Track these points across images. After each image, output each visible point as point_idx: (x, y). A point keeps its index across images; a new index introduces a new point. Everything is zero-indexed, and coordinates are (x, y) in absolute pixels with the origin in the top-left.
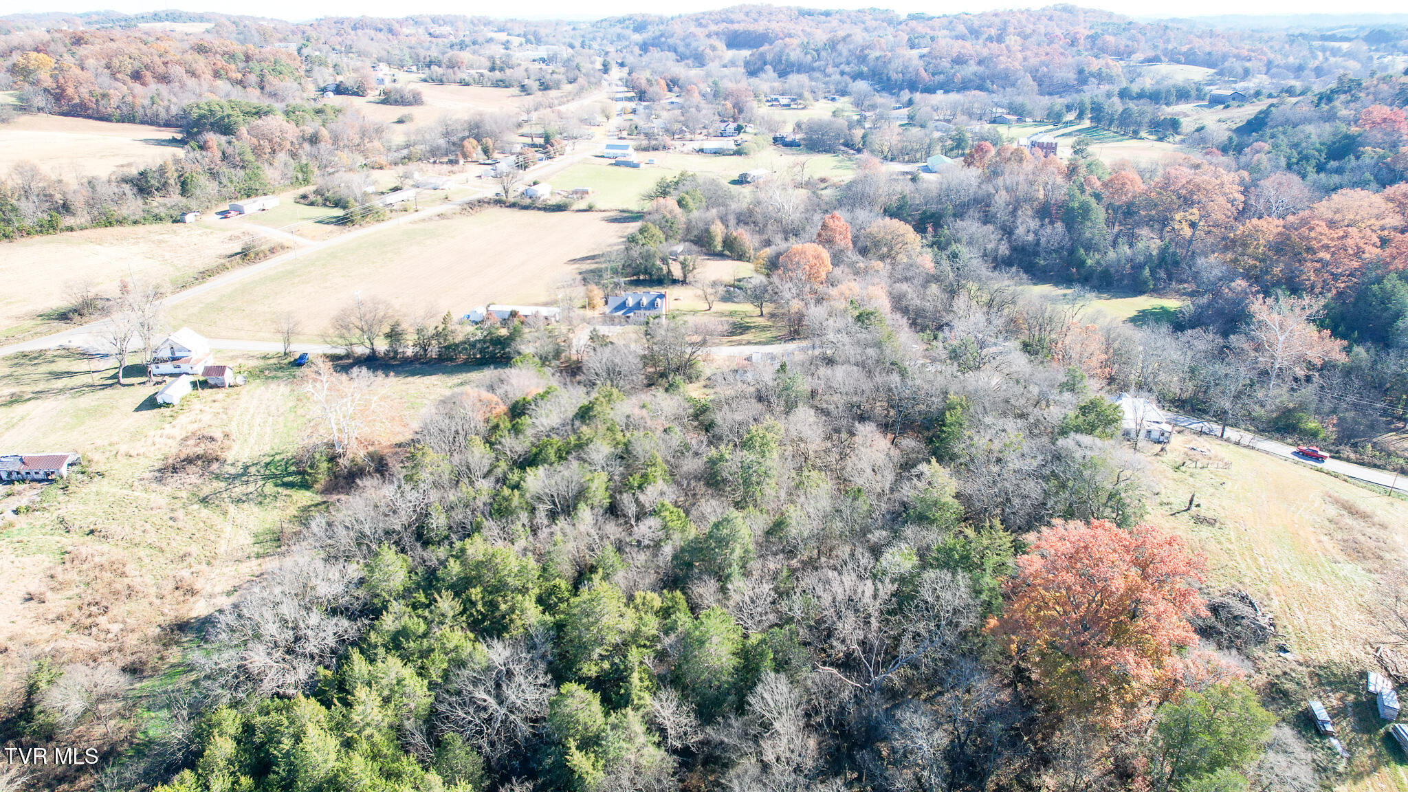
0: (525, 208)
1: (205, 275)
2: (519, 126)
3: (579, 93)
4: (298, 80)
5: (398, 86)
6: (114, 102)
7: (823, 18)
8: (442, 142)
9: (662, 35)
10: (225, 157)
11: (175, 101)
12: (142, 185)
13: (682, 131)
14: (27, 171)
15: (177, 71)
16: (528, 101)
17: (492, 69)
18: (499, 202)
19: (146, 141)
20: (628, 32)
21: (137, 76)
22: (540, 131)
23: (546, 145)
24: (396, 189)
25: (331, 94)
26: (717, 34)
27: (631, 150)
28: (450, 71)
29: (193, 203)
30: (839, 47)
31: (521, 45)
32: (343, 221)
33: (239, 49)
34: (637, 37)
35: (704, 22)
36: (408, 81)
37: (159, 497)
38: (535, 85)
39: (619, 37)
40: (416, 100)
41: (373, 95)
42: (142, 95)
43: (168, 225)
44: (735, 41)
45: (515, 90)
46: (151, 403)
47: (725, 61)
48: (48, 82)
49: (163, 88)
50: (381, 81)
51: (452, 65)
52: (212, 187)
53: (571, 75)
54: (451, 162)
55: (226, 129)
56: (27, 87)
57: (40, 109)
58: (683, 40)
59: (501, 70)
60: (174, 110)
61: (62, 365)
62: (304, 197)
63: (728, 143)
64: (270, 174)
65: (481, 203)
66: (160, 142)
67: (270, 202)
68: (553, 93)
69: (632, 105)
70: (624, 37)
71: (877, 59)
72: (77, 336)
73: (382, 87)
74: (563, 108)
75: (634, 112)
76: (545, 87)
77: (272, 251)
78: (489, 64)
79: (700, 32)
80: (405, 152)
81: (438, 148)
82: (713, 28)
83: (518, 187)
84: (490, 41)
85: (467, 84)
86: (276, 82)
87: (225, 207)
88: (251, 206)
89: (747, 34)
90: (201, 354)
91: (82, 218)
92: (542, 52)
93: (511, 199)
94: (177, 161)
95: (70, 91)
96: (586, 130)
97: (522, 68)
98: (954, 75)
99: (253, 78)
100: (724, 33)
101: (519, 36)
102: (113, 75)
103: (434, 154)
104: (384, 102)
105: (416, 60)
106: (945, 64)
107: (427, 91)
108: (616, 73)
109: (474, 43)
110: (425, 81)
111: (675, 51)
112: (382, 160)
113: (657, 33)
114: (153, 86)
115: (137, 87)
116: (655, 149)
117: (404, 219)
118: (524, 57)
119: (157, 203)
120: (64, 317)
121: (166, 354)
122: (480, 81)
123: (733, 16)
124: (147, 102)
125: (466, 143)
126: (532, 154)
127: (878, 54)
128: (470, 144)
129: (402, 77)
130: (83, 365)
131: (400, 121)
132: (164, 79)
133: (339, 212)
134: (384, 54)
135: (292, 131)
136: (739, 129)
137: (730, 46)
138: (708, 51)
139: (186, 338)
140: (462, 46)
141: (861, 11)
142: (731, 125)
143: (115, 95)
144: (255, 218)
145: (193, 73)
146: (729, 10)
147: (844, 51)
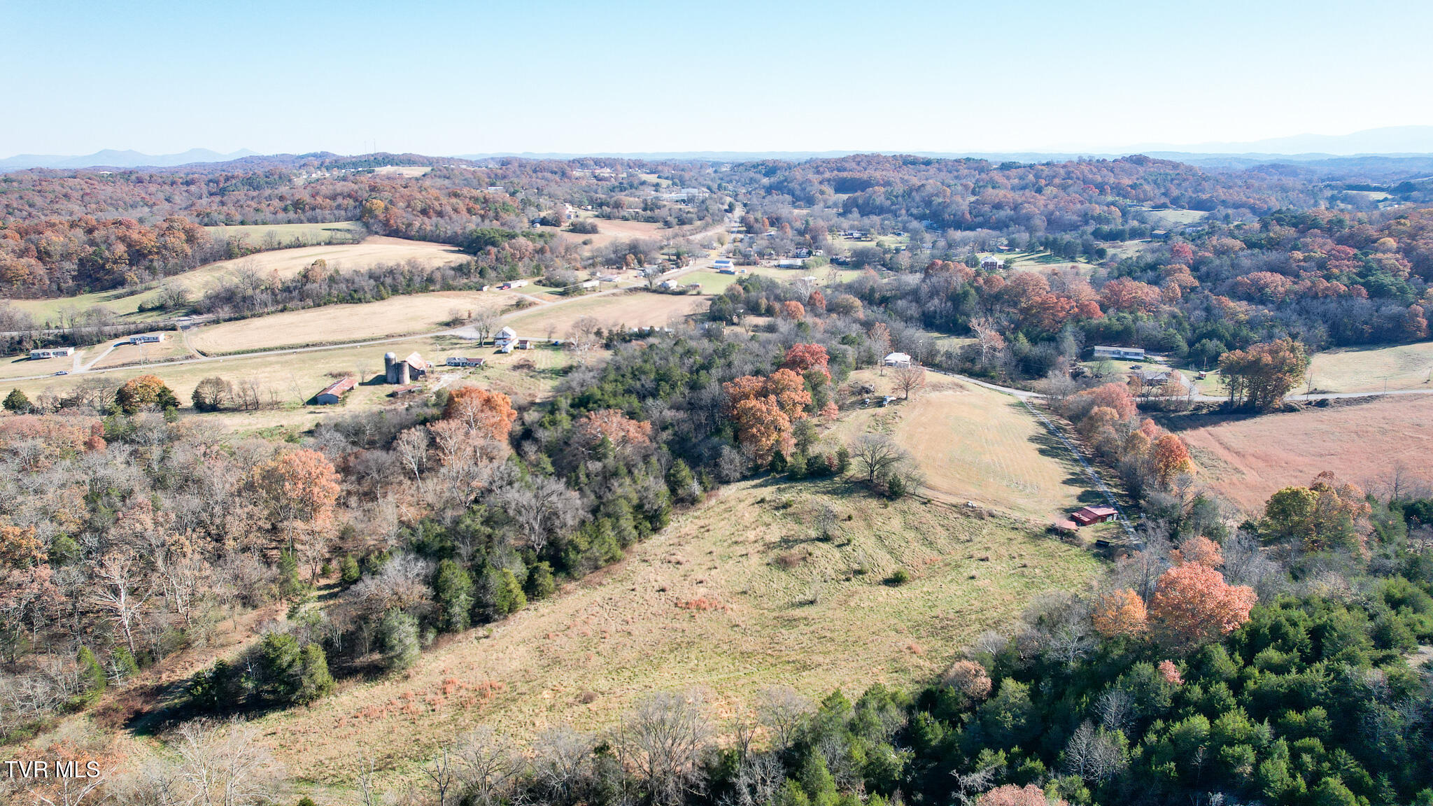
0: (662, 292)
2: (662, 248)
3: (705, 228)
4: (517, 215)
5: (580, 220)
6: (416, 228)
7: (923, 167)
8: (613, 256)
9: (786, 180)
10: (498, 259)
13: (771, 254)
15: (449, 209)
16: (669, 232)
17: (645, 209)
18: (646, 289)
20: (758, 176)
21: (424, 212)
22: (674, 251)
23: (678, 260)
24: (588, 280)
25: (538, 225)
26: (829, 180)
27: (731, 264)
28: (616, 210)
29: (486, 282)
30: (914, 194)
31: (668, 187)
32: (563, 294)
34: (766, 181)
35: (821, 169)
36: (587, 216)
37: (517, 374)
38: (675, 221)
39: (752, 180)
40: (594, 230)
41: (565, 226)
42: (429, 224)
43: (477, 291)
44: (841, 186)
45: (660, 225)
46: (499, 352)
47: (830, 203)
48: (381, 216)
49: (441, 221)
50: (569, 217)
51: (618, 205)
52: (493, 274)
53: (701, 214)
54: (618, 268)
56: (370, 220)
57: (376, 233)
58: (800, 185)
59: (652, 210)
60: (449, 233)
61: (455, 341)
62: (540, 282)
63: (799, 262)
65: (636, 289)
67: (523, 283)
68: (687, 227)
69: (741, 236)
70: (755, 181)
71: (939, 204)
72: (458, 331)
73: (570, 221)
74: (690, 238)
75: (741, 241)
76: (682, 222)
77: (530, 305)
78: (642, 205)
79: (815, 178)
80: (591, 261)
81: (611, 259)
82: (827, 175)
83: (658, 282)
84: (643, 183)
85: (627, 220)
87: (501, 285)
88: (514, 284)
89: (853, 180)
92: (683, 194)
93: (654, 287)
95: (392, 222)
96: (705, 252)
97: (667, 209)
98: (991, 217)
99: (491, 214)
100: (834, 180)
101: (667, 178)
102: (412, 212)
103: (609, 263)
104: (572, 231)
105: (591, 202)
106: (987, 208)
107: (600, 223)
108: (739, 212)
109: (631, 186)
110: (597, 216)
111: (793, 195)
112: (578, 265)
113: (782, 178)
114: (435, 219)
115: (427, 220)
116: (749, 264)
117: (595, 295)
118: (670, 197)
119: (469, 280)
120: (448, 324)
121: (500, 336)
122: (636, 218)
123: (847, 165)
124: (433, 228)
125: (628, 257)
126: (667, 264)
127: (940, 200)
128: (630, 257)
129: (582, 214)
130: (463, 341)
131: (585, 243)
132: (440, 214)
133: (560, 290)
134: (568, 197)
135: (531, 246)
136: (810, 253)
137: (837, 190)
138: (818, 195)
139: (507, 329)
140: (622, 189)
141: (958, 161)
142: (805, 251)
143: (417, 224)
144: (515, 290)
145: (456, 210)
146: (844, 160)
147: (917, 197)
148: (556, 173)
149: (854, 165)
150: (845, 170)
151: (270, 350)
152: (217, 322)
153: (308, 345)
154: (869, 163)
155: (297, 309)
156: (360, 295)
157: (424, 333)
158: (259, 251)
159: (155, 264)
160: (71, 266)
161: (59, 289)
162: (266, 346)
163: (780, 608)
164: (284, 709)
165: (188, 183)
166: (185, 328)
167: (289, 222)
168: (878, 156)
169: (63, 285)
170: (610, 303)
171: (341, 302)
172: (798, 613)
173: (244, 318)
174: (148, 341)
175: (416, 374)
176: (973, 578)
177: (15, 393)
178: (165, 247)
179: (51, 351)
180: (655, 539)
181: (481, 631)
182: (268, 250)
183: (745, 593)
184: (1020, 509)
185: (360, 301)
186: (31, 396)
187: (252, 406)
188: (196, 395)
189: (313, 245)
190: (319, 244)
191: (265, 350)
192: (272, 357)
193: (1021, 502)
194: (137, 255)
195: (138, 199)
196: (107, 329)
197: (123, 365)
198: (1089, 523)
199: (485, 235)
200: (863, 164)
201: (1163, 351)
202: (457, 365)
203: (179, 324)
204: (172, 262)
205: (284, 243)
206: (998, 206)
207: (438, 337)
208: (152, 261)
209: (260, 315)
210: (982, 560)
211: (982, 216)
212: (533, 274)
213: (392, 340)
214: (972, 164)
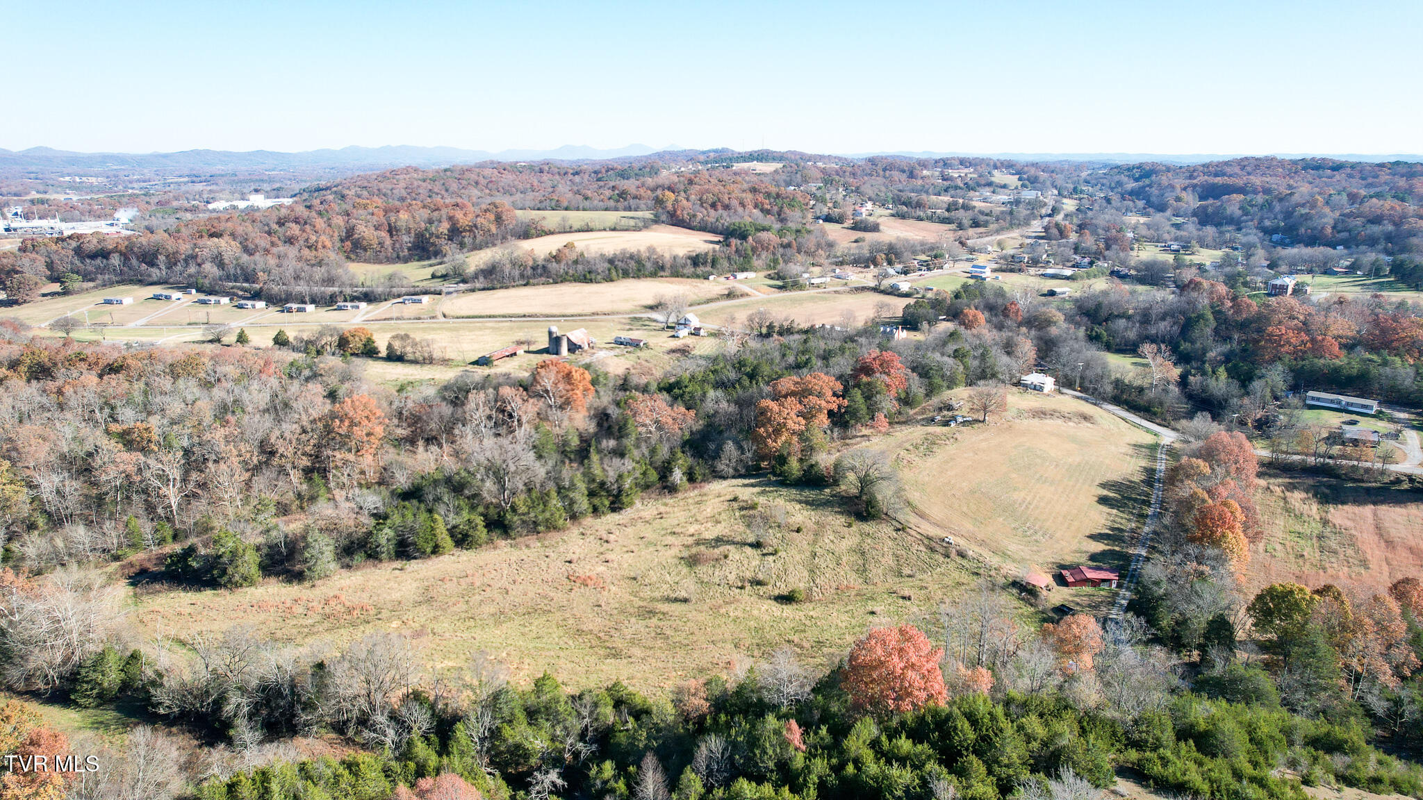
0: (888, 294)
1: (709, 301)
4: (803, 211)
5: (869, 218)
6: (698, 219)
8: (869, 255)
9: (1150, 185)
10: (737, 251)
11: (727, 219)
12: (696, 260)
14: (651, 250)
15: (735, 203)
16: (952, 234)
18: (875, 290)
19: (706, 241)
20: (1126, 180)
21: (713, 206)
23: (930, 262)
25: (821, 221)
26: (1196, 186)
27: (990, 270)
28: (913, 210)
29: (715, 272)
32: (780, 288)
33: (774, 190)
35: (1195, 174)
36: (882, 214)
37: (667, 357)
38: (968, 223)
40: (876, 229)
41: (849, 223)
42: (713, 216)
43: (702, 280)
44: (1207, 193)
45: (950, 226)
46: (673, 336)
47: (1182, 211)
48: (670, 207)
49: (725, 213)
50: (860, 214)
51: (919, 205)
52: (726, 265)
54: (864, 267)
55: (743, 237)
56: (660, 210)
57: (663, 222)
58: (1162, 190)
59: (953, 211)
60: (725, 225)
61: (647, 323)
62: (770, 275)
63: (1070, 272)
64: (756, 262)
65: (863, 289)
66: (712, 242)
67: (751, 275)
68: (976, 230)
69: (1031, 241)
70: (1121, 184)
71: (1302, 216)
72: (654, 315)
73: (858, 218)
75: (1027, 246)
77: (742, 295)
79: (1181, 184)
80: (841, 259)
81: (864, 258)
82: (1198, 180)
83: (886, 283)
84: (989, 184)
85: (922, 220)
86: (788, 212)
87: (729, 274)
88: (741, 276)
89: (1223, 186)
90: (695, 322)
91: (667, 273)
93: (882, 288)
94: (714, 251)
95: (679, 212)
97: (973, 210)
98: (1352, 233)
99: (775, 209)
100: (1202, 186)
102: (702, 205)
103: (858, 261)
104: (852, 229)
106: (1360, 222)
107: (888, 222)
111: (1147, 202)
114: (720, 211)
115: (712, 212)
116: (1009, 271)
117: (814, 291)
119: (700, 270)
120: (651, 308)
121: (683, 322)
124: (714, 220)
125: (878, 256)
127: (1306, 211)
129: (878, 212)
130: (654, 324)
131: (854, 241)
132: (727, 207)
133: (780, 283)
135: (775, 240)
136: (1091, 263)
138: (1172, 201)
139: (690, 316)
141: (1382, 165)
142: (1087, 260)
143: (700, 216)
144: (741, 281)
145: (743, 205)
146: (1227, 163)
147: (1277, 207)
148: (904, 171)
149: (1237, 170)
150: (1224, 174)
151: (494, 317)
152: (473, 290)
153: (524, 316)
154: (1257, 167)
155: (538, 284)
156: (593, 276)
157: (626, 313)
158: (551, 233)
159: (466, 240)
160: (406, 239)
161: (398, 257)
162: (493, 314)
163: (653, 600)
164: (214, 589)
165: (577, 173)
166: (449, 293)
167: (606, 209)
168: (1273, 159)
169: (401, 254)
170: (826, 299)
171: (575, 281)
172: (665, 607)
173: (493, 289)
174: (414, 302)
175: (573, 348)
176: (873, 613)
177: (280, 333)
178: (475, 226)
179: (349, 304)
180: (611, 518)
181: (398, 564)
182: (560, 233)
183: (635, 579)
184: (1004, 555)
185: (591, 281)
186: (291, 335)
187: (429, 361)
188: (390, 347)
189: (600, 230)
190: (605, 230)
191: (490, 317)
192: (490, 323)
193: (1013, 547)
194: (455, 232)
195: (529, 186)
196: (394, 290)
197: (385, 319)
198: (1074, 584)
199: (740, 228)
200: (1249, 169)
201: (1416, 408)
202: (622, 343)
203: (445, 290)
204: (479, 238)
205: (576, 227)
206: (1376, 220)
207: (635, 318)
208: (464, 237)
209: (507, 288)
210: (904, 598)
211: (1349, 231)
212: (769, 267)
213: (596, 317)
214: (1400, 169)
